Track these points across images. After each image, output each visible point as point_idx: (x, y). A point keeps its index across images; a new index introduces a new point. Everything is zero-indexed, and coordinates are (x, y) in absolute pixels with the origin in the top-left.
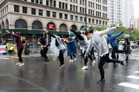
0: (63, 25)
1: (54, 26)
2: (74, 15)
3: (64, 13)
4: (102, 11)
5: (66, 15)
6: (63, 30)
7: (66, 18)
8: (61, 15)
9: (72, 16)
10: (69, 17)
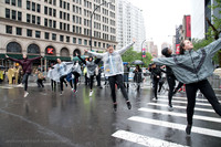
0: (65, 49)
1: (54, 50)
2: (78, 38)
3: (65, 35)
4: (110, 34)
5: (68, 38)
6: (64, 55)
7: (68, 41)
8: (62, 37)
9: (75, 39)
10: (71, 39)
